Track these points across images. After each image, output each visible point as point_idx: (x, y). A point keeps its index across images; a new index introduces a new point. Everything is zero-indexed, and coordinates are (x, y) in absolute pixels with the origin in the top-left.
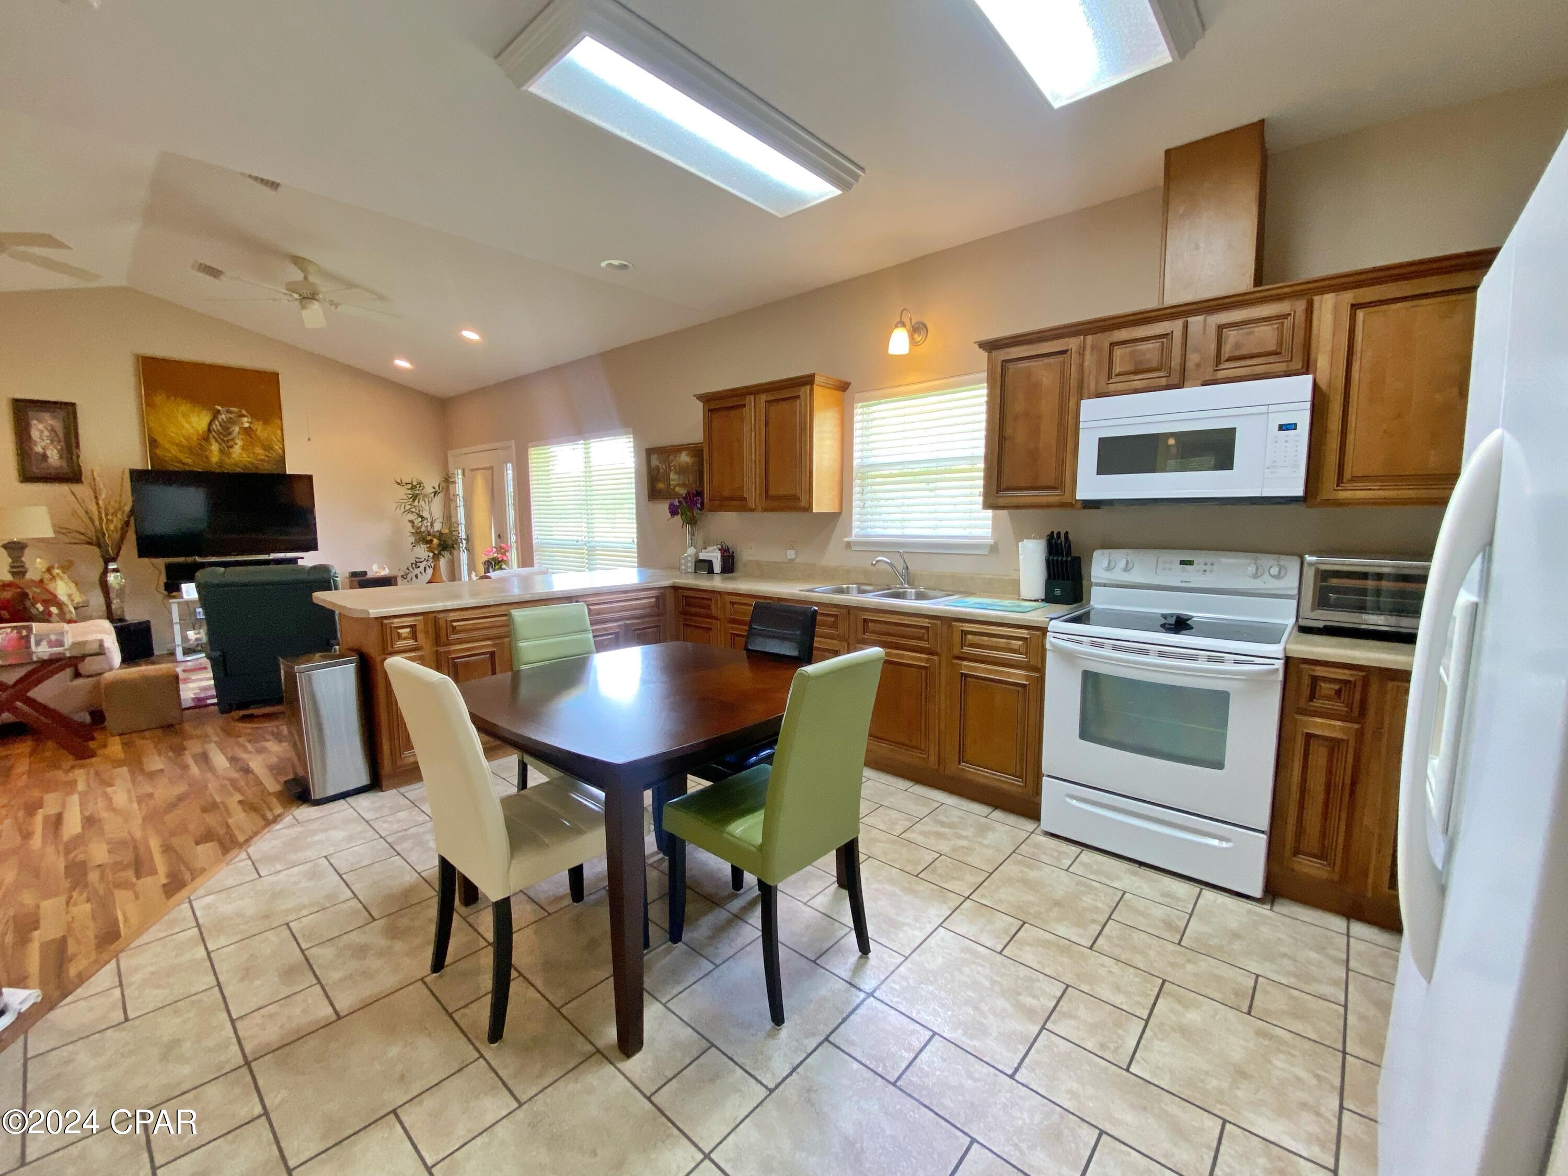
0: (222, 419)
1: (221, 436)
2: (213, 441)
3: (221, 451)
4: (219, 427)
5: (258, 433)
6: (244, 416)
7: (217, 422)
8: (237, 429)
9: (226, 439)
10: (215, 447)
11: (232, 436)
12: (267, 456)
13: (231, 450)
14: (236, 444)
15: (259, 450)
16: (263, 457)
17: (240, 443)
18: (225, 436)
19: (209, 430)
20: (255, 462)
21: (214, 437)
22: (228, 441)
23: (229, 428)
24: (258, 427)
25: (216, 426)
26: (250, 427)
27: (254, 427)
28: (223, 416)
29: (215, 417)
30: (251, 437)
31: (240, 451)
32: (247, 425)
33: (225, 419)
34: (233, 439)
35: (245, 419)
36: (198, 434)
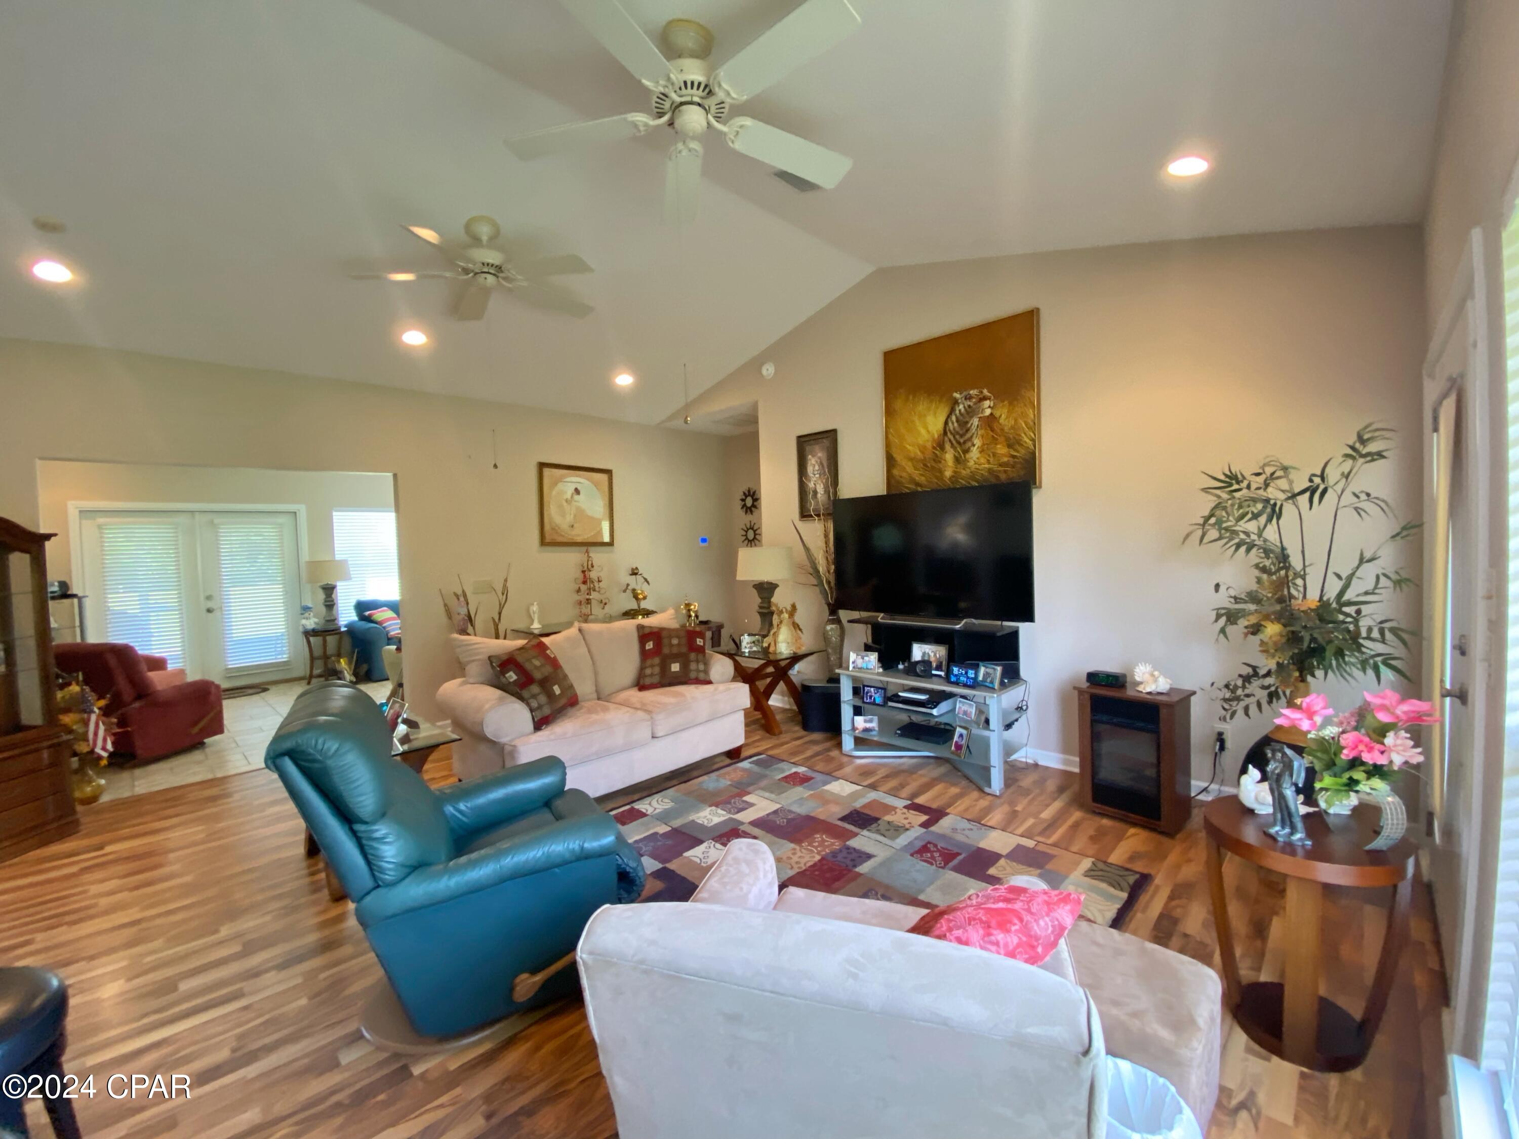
0: (960, 411)
1: (957, 437)
2: (948, 446)
3: (957, 460)
4: (956, 424)
5: (1001, 421)
6: (985, 398)
7: (954, 418)
8: (975, 421)
9: (962, 441)
10: (949, 456)
11: (968, 435)
12: (1014, 457)
13: (967, 456)
14: (974, 445)
15: (1001, 449)
16: (1006, 459)
17: (977, 442)
18: (961, 436)
19: (945, 433)
20: (995, 468)
21: (950, 441)
22: (965, 442)
23: (967, 423)
24: (1002, 413)
25: (953, 425)
26: (991, 414)
27: (997, 413)
28: (961, 407)
29: (952, 411)
30: (992, 430)
31: (978, 455)
32: (988, 412)
33: (963, 410)
34: (970, 439)
36: (934, 440)
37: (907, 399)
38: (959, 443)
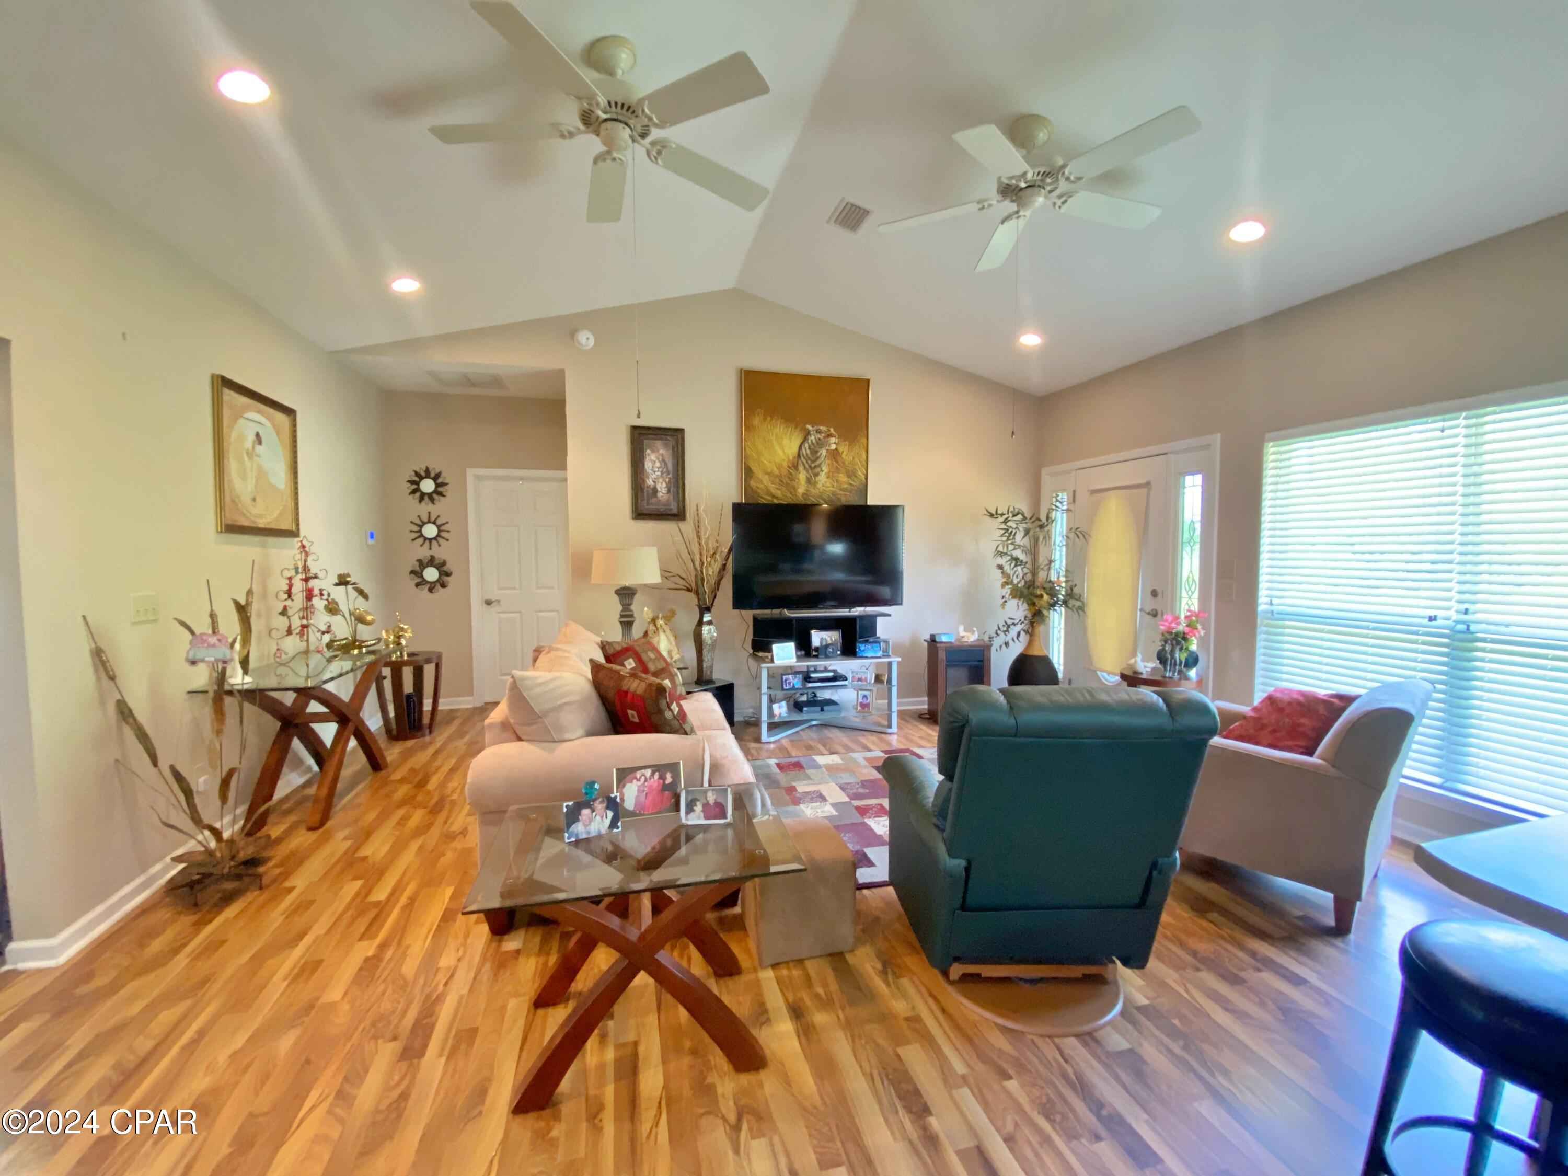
0: (812, 441)
1: (809, 462)
2: (801, 468)
3: (809, 481)
4: (808, 451)
5: (844, 456)
6: (830, 435)
7: (806, 445)
8: (824, 452)
9: (813, 465)
10: (802, 476)
11: (818, 462)
12: (851, 484)
13: (817, 479)
14: (822, 471)
15: (843, 478)
16: (845, 486)
17: (825, 469)
18: (813, 462)
19: (799, 456)
20: (838, 492)
21: (803, 463)
22: (815, 467)
23: (817, 452)
24: (844, 449)
25: (806, 451)
26: (836, 449)
27: (840, 450)
28: (813, 438)
29: (805, 440)
30: (837, 462)
31: (825, 480)
32: (833, 447)
33: (814, 441)
34: (819, 465)
35: (833, 440)
36: (789, 461)
37: (765, 420)
38: (810, 467)
